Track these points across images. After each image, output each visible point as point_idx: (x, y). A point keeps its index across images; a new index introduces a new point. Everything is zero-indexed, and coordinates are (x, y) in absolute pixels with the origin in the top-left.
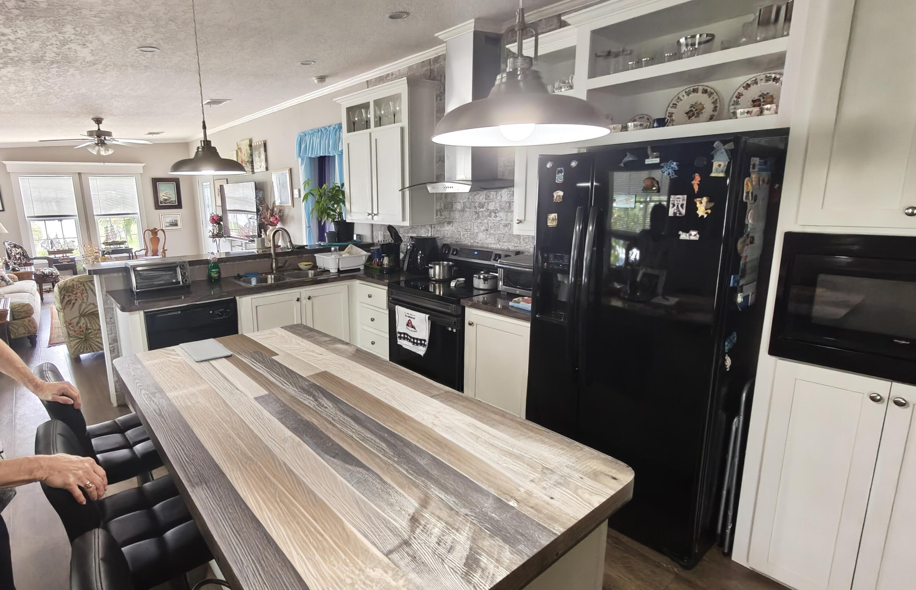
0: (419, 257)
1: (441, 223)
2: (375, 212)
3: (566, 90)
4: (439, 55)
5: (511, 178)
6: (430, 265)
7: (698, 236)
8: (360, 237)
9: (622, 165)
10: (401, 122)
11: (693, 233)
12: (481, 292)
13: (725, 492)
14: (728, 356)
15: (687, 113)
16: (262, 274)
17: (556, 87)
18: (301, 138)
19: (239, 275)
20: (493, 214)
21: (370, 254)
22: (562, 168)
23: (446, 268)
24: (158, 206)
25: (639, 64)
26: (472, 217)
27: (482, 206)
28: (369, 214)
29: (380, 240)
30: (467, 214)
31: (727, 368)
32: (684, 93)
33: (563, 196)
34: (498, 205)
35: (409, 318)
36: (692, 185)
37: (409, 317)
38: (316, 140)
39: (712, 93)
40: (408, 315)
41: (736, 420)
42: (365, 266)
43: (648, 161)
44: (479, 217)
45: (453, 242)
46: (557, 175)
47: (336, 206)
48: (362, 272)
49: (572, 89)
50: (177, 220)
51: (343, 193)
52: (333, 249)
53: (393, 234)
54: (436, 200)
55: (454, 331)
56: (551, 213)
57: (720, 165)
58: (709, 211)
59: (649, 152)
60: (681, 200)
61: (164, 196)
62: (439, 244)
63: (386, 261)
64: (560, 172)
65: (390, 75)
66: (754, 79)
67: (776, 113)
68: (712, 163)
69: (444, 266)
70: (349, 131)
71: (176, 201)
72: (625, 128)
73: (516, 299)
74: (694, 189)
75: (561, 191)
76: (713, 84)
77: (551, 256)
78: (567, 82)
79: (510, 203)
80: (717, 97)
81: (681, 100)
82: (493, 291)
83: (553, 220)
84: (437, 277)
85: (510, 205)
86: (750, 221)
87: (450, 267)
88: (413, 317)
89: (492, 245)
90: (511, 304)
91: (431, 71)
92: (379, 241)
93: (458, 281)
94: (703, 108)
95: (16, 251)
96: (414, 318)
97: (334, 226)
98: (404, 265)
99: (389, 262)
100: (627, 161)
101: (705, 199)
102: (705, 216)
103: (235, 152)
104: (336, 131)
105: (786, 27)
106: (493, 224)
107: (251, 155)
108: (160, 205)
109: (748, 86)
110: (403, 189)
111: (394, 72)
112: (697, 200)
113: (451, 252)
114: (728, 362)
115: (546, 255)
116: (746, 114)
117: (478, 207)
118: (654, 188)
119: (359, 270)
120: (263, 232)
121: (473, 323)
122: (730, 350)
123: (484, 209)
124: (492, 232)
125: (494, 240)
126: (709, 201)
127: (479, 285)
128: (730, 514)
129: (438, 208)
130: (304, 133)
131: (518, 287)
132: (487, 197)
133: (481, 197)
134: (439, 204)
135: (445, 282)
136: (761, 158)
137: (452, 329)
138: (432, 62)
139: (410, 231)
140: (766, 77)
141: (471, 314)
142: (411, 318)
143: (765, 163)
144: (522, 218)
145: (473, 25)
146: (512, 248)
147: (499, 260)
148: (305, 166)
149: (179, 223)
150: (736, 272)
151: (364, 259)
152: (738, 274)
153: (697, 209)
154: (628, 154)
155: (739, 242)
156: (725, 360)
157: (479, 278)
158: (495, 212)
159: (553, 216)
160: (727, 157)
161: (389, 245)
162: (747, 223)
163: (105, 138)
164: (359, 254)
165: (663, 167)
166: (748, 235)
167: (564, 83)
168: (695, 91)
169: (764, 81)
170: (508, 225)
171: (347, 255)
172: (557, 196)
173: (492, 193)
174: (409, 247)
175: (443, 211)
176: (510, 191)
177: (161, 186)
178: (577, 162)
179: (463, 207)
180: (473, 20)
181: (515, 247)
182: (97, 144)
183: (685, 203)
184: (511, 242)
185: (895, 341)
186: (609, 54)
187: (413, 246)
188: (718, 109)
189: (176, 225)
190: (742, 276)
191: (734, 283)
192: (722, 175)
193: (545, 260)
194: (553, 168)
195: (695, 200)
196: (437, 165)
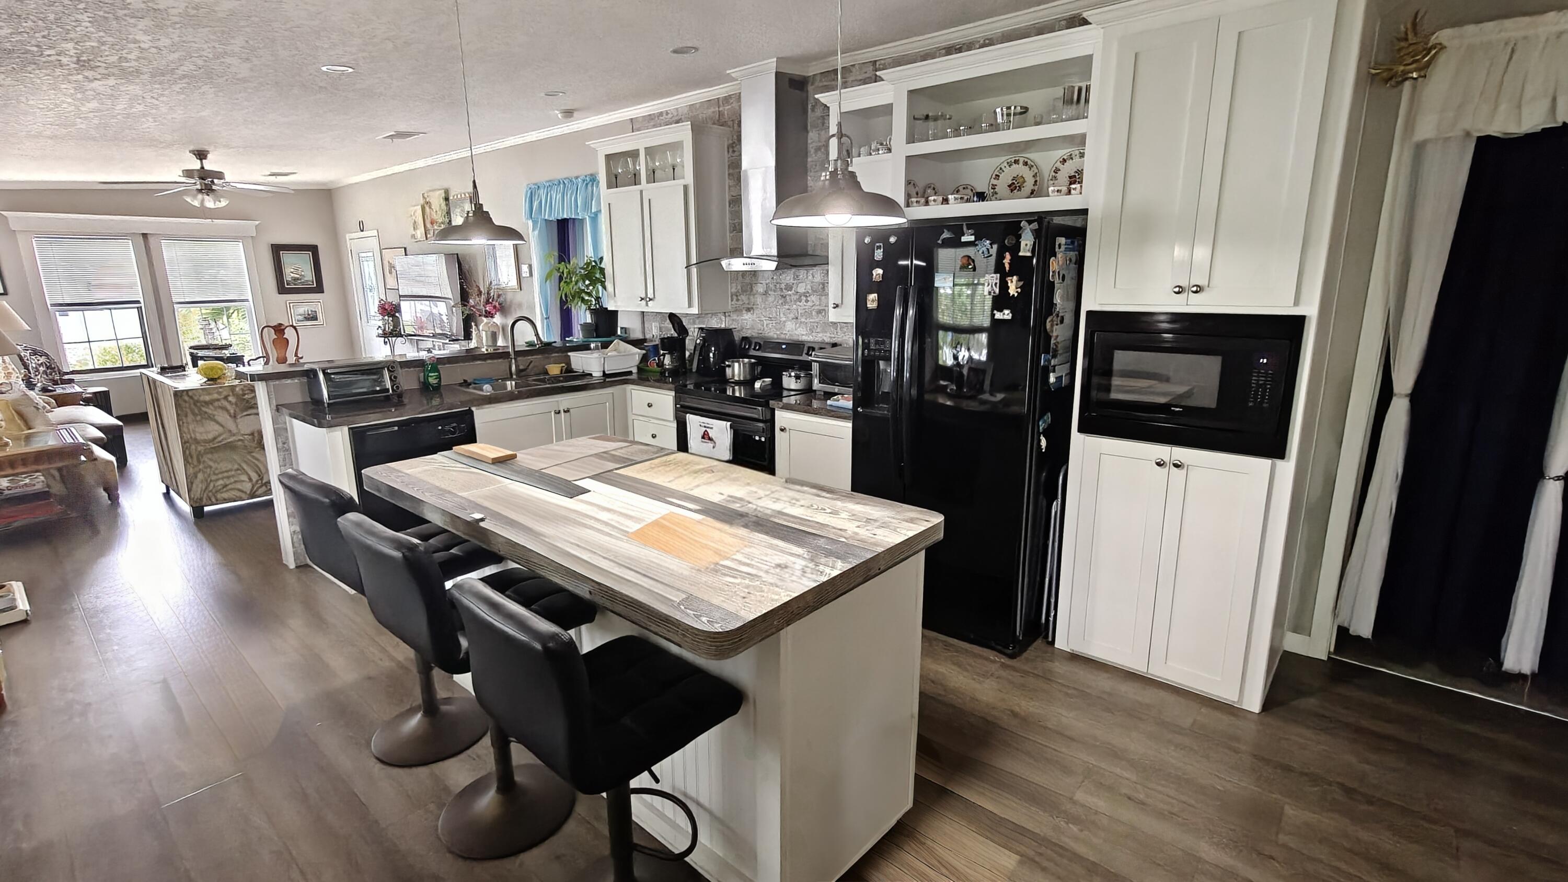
0: (711, 355)
1: (737, 310)
2: (650, 295)
3: (884, 153)
4: (730, 94)
5: (825, 254)
6: (727, 363)
7: (1011, 315)
8: (626, 330)
9: (940, 242)
10: (683, 178)
11: (1007, 312)
12: (793, 393)
13: (1047, 580)
14: (1044, 436)
15: (1009, 186)
16: (497, 380)
17: (872, 148)
18: (531, 193)
19: (465, 381)
20: (804, 298)
21: (644, 352)
22: (881, 244)
23: (747, 365)
24: (283, 289)
25: (957, 133)
26: (778, 302)
27: (788, 287)
28: (642, 299)
29: (654, 334)
30: (771, 299)
31: (1042, 449)
32: (1005, 164)
33: (883, 275)
34: (809, 287)
35: (705, 429)
36: (1004, 264)
37: (705, 427)
38: (556, 196)
39: (1032, 166)
40: (704, 425)
41: (1055, 503)
42: (639, 369)
43: (964, 239)
44: (785, 302)
45: (754, 334)
46: (876, 251)
47: (591, 288)
48: (634, 376)
49: (891, 152)
50: (316, 312)
51: (602, 271)
52: (592, 346)
53: (676, 325)
54: (731, 280)
55: (763, 439)
56: (871, 293)
57: (1026, 245)
58: (1019, 290)
59: (965, 229)
60: (995, 279)
61: (292, 272)
62: (737, 337)
63: (667, 361)
64: (879, 247)
65: (664, 114)
66: (1069, 154)
67: (1081, 193)
68: (1020, 242)
69: (744, 364)
70: (609, 186)
71: (313, 282)
72: (945, 201)
73: (835, 397)
74: (1005, 268)
75: (880, 268)
76: (1033, 156)
77: (872, 341)
78: (885, 144)
79: (823, 284)
80: (1037, 171)
81: (1003, 171)
82: (808, 391)
83: (873, 301)
84: (736, 378)
85: (824, 288)
86: (1059, 301)
87: (752, 366)
88: (711, 426)
89: (804, 337)
90: (829, 402)
91: (720, 114)
92: (653, 336)
93: (763, 381)
94: (1024, 181)
95: (38, 360)
96: (712, 428)
97: (589, 315)
98: (692, 365)
99: (672, 362)
100: (944, 238)
101: (1015, 278)
102: (1016, 295)
103: (419, 208)
104: (587, 184)
105: (1086, 107)
106: (804, 311)
107: (448, 213)
108: (286, 286)
109: (1064, 161)
110: (688, 266)
111: (670, 110)
112: (1008, 279)
113: (753, 347)
114: (1044, 443)
115: (866, 341)
116: (1056, 193)
117: (785, 289)
118: (970, 267)
119: (630, 373)
120: (474, 327)
121: (785, 429)
122: (1044, 430)
123: (793, 291)
124: (803, 320)
125: (805, 330)
126: (1019, 280)
127: (789, 385)
128: (1053, 601)
129: (734, 290)
130: (536, 184)
131: (837, 384)
132: (796, 277)
133: (788, 277)
134: (735, 284)
135: (748, 384)
136: (1067, 238)
137: (760, 437)
138: (721, 103)
139: (697, 321)
140: (1080, 153)
141: (782, 417)
142: (708, 428)
143: (1072, 243)
144: (839, 302)
145: (775, 64)
146: (827, 340)
147: (813, 353)
148: (540, 231)
149: (320, 316)
150: (1047, 352)
151: (637, 358)
152: (1049, 354)
153: (1008, 288)
154: (945, 230)
155: (1048, 321)
156: (1040, 441)
157: (790, 376)
158: (806, 295)
159: (873, 297)
160: (1033, 237)
161: (670, 339)
162: (1055, 302)
163: (212, 182)
164: (629, 352)
165: (977, 245)
166: (1058, 315)
167: (882, 144)
168: (1016, 162)
169: (1078, 156)
170: (822, 312)
171: (614, 353)
172: (877, 275)
173: (802, 273)
174: (698, 341)
175: (740, 295)
176: (823, 270)
177: (287, 258)
178: (896, 238)
179: (767, 290)
180: (775, 59)
181: (831, 337)
182: (200, 191)
183: (998, 281)
184: (826, 332)
185: (1172, 408)
186: (927, 117)
187: (704, 340)
188: (1038, 184)
189: (315, 318)
190: (1054, 356)
191: (1044, 362)
192: (1029, 254)
193: (866, 346)
194: (872, 243)
195: (1007, 279)
196: (731, 235)
